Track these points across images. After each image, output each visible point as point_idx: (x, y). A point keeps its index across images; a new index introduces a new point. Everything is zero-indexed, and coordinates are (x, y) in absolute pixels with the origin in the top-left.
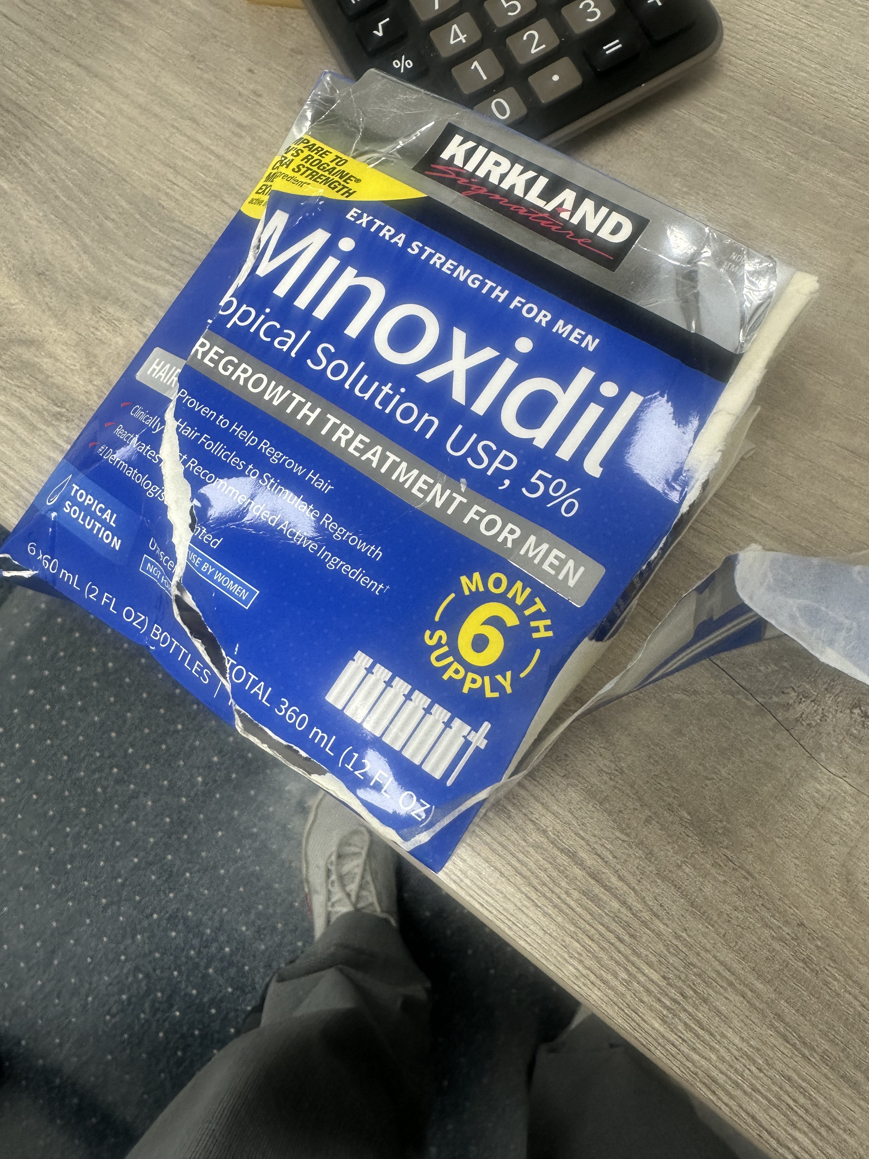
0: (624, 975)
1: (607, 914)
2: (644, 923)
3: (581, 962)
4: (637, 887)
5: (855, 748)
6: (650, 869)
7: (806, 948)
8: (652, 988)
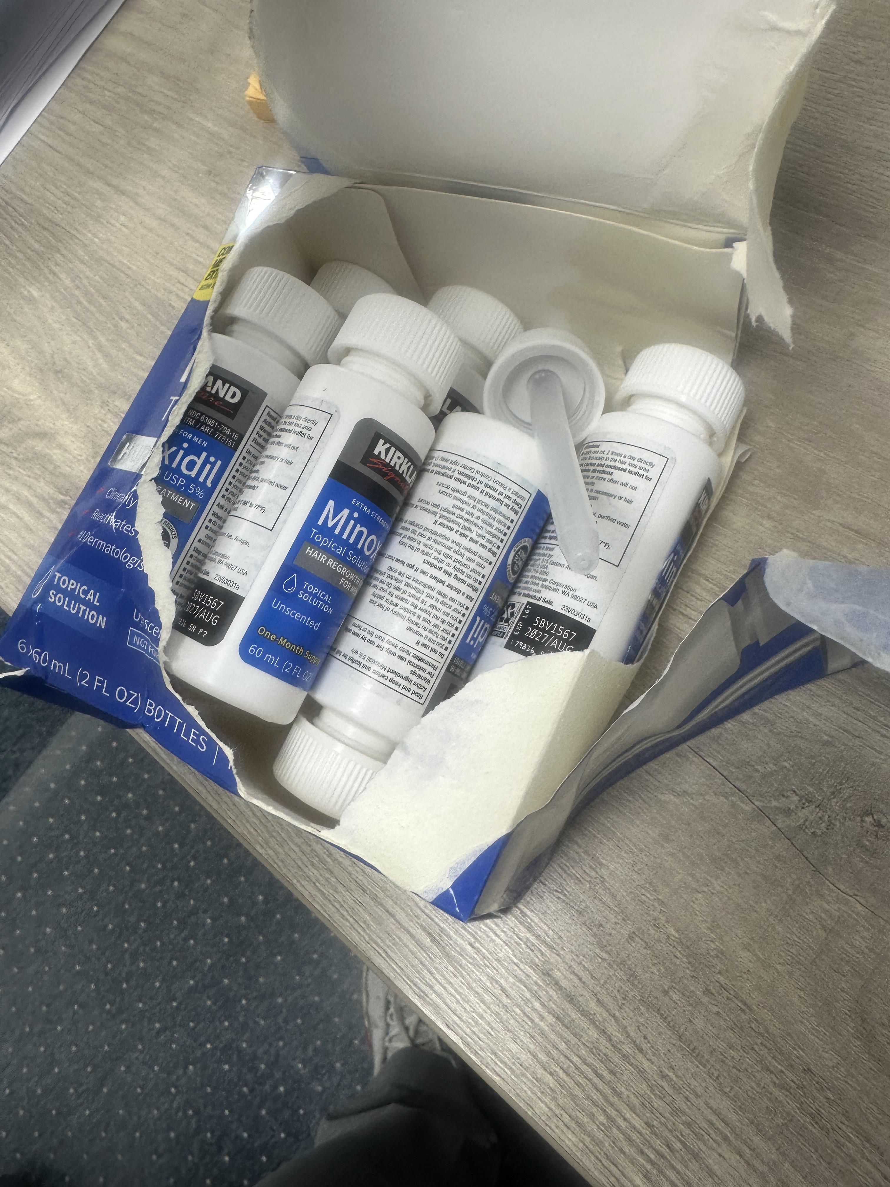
0: (602, 1118)
1: (584, 1044)
2: (625, 1057)
3: (554, 1099)
4: (617, 1014)
5: (867, 862)
6: (632, 993)
7: (814, 1099)
8: (634, 1136)
